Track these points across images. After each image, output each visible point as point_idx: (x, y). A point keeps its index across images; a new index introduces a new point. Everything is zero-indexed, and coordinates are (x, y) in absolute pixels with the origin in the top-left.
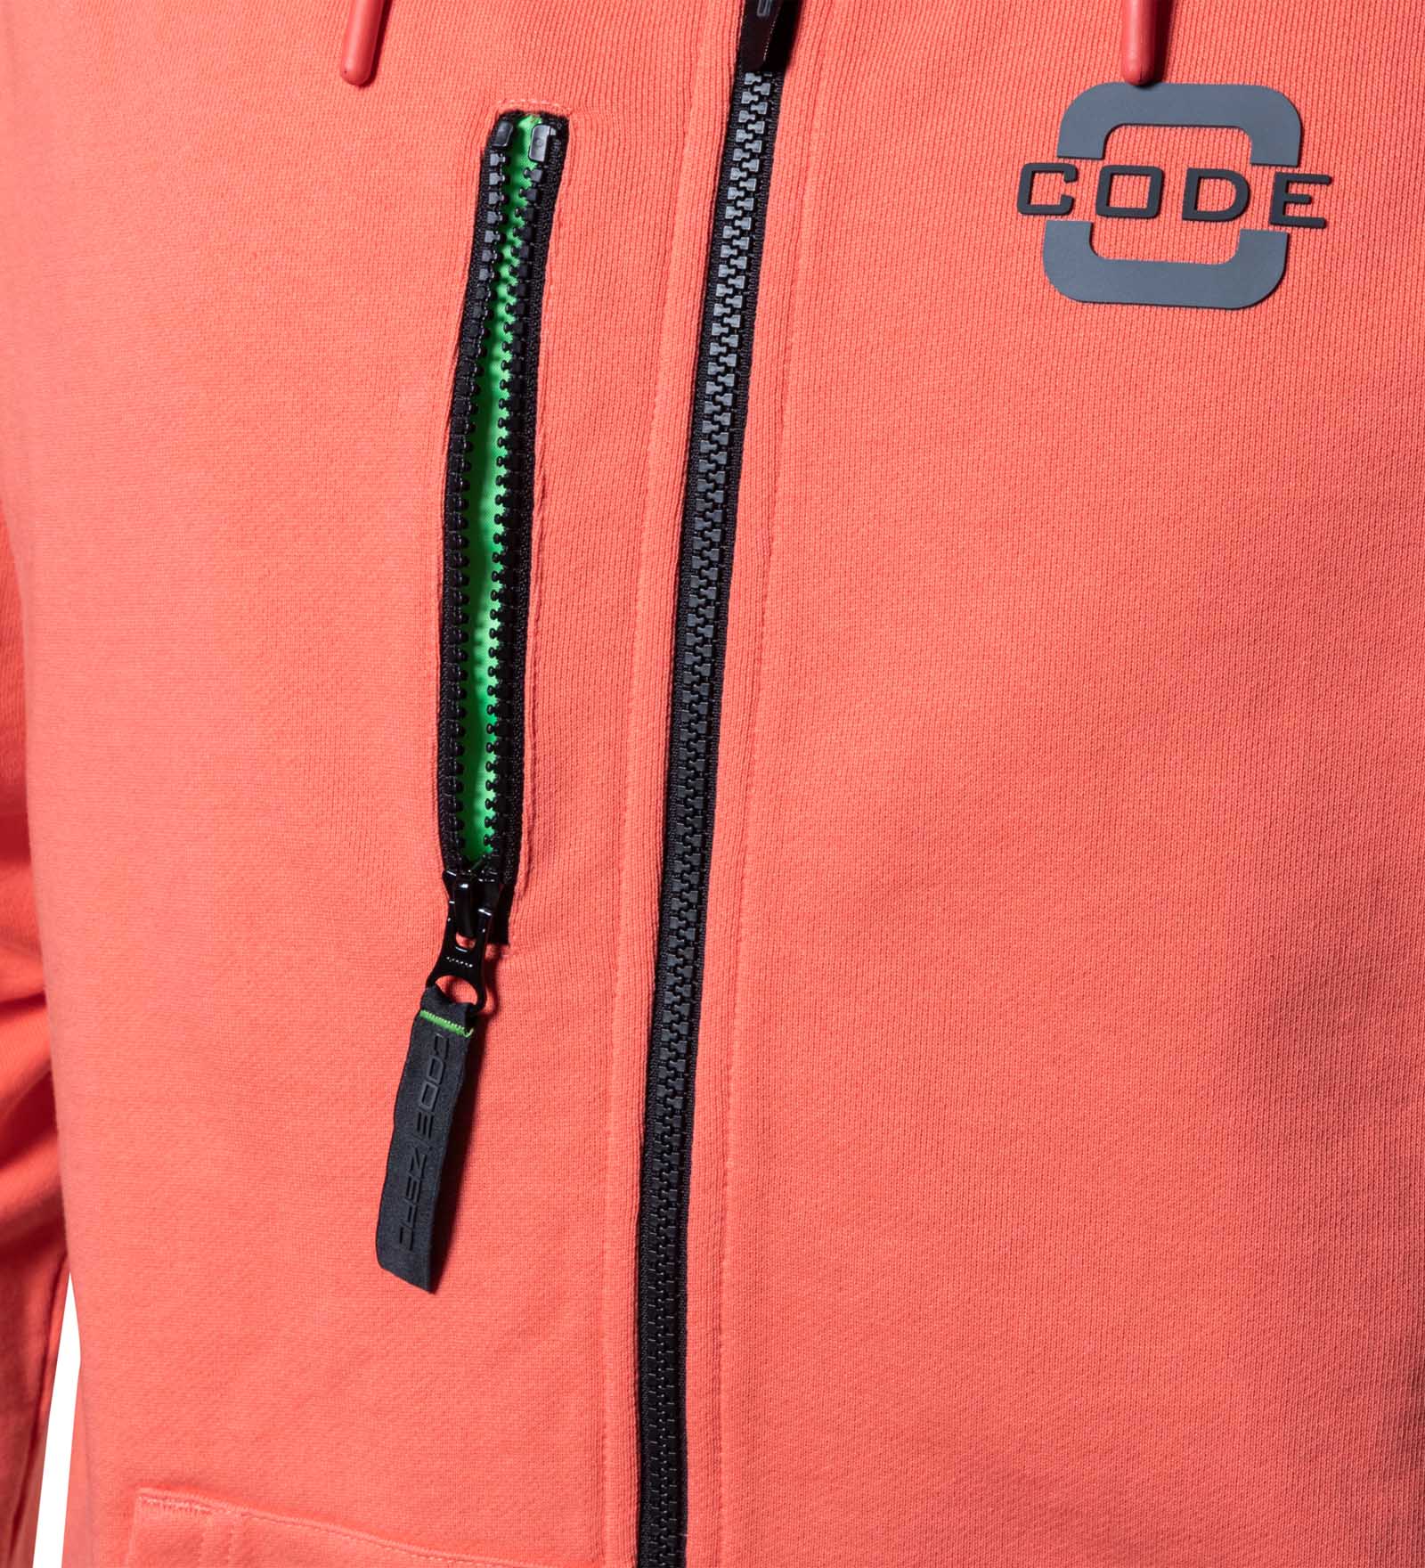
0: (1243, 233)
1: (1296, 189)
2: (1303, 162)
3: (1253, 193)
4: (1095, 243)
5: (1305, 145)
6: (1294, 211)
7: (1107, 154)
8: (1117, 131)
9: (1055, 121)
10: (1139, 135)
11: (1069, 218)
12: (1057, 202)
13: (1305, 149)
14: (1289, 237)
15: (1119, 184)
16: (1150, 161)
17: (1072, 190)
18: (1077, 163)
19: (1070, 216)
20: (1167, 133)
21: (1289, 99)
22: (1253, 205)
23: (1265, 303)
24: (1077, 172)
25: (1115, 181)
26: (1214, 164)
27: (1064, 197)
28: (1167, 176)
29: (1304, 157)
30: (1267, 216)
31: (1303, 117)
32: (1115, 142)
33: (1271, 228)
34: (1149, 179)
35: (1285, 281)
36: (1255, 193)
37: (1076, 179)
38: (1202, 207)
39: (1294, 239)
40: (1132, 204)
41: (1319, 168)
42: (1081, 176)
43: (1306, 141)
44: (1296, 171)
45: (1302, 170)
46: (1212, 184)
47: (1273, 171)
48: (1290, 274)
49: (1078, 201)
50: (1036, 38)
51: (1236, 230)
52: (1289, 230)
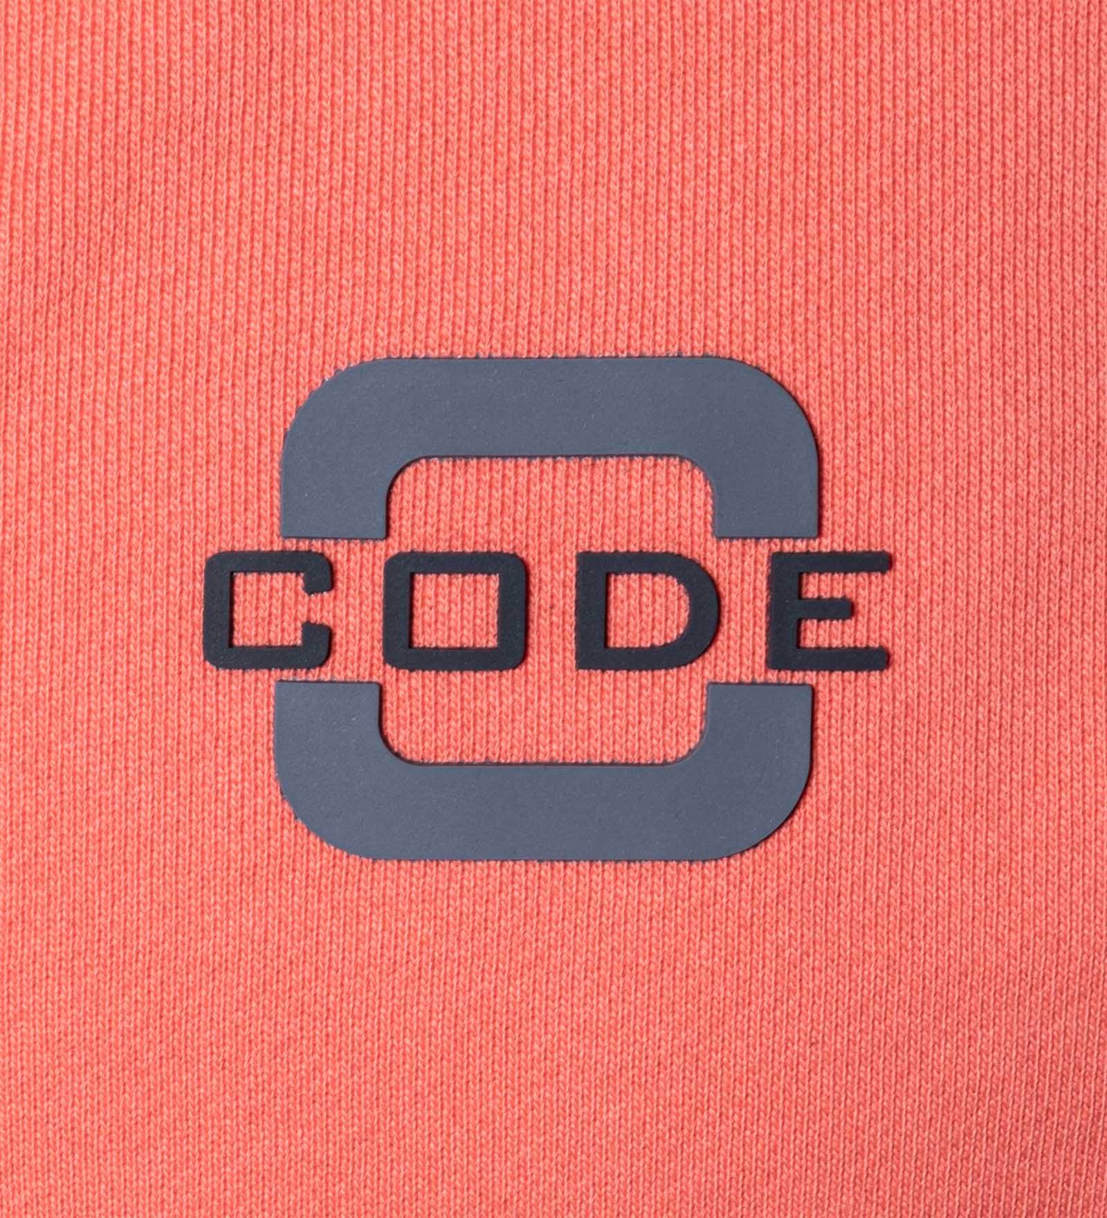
0: (715, 689)
1: (817, 586)
2: (827, 524)
3: (725, 601)
4: (390, 726)
5: (827, 485)
6: (817, 634)
7: (395, 525)
8: (411, 470)
9: (266, 450)
10: (460, 481)
11: (325, 674)
12: (294, 637)
13: (827, 496)
14: (814, 692)
15: (430, 592)
16: (497, 539)
17: (323, 609)
18: (330, 549)
19: (327, 669)
20: (523, 472)
21: (781, 384)
22: (730, 627)
23: (773, 841)
24: (331, 568)
25: (418, 586)
26: (635, 540)
27: (311, 629)
28: (535, 572)
29: (827, 514)
30: (761, 651)
31: (816, 423)
32: (408, 496)
33: (773, 676)
34: (495, 581)
35: (812, 790)
36: (732, 598)
37: (332, 585)
38: (618, 639)
39: (823, 696)
40: (464, 637)
41: (863, 536)
42: (341, 577)
43: (828, 475)
44: (814, 546)
45: (826, 545)
46: (635, 585)
47: (764, 550)
48: (821, 774)
49: (339, 634)
50: (195, 256)
51: (696, 687)
52: (811, 677)
